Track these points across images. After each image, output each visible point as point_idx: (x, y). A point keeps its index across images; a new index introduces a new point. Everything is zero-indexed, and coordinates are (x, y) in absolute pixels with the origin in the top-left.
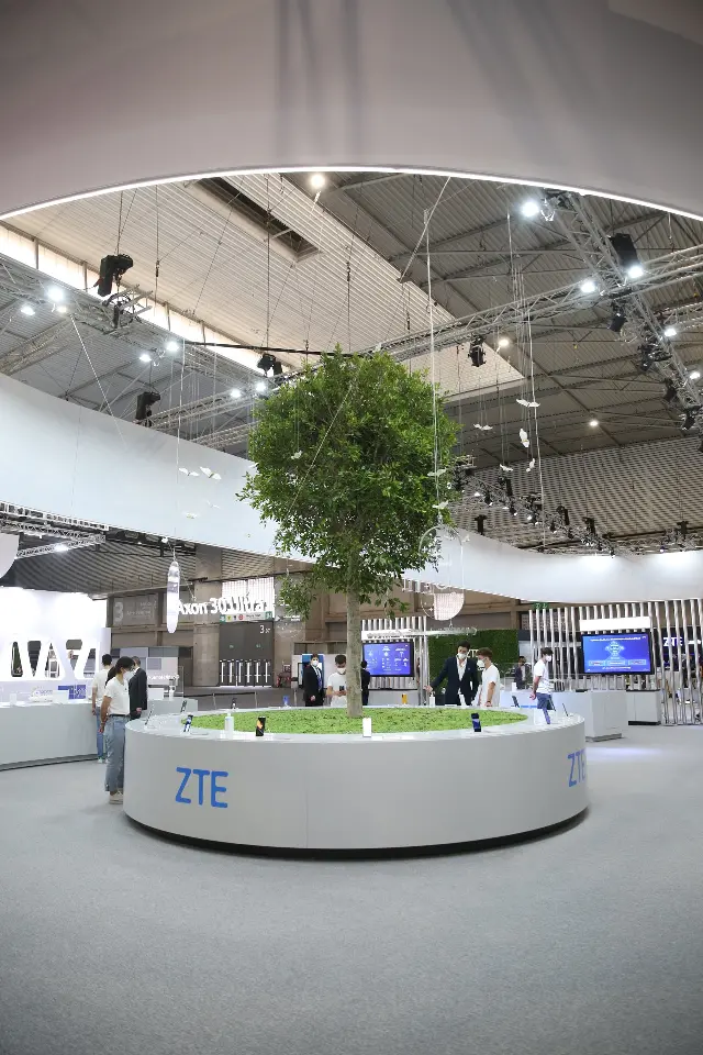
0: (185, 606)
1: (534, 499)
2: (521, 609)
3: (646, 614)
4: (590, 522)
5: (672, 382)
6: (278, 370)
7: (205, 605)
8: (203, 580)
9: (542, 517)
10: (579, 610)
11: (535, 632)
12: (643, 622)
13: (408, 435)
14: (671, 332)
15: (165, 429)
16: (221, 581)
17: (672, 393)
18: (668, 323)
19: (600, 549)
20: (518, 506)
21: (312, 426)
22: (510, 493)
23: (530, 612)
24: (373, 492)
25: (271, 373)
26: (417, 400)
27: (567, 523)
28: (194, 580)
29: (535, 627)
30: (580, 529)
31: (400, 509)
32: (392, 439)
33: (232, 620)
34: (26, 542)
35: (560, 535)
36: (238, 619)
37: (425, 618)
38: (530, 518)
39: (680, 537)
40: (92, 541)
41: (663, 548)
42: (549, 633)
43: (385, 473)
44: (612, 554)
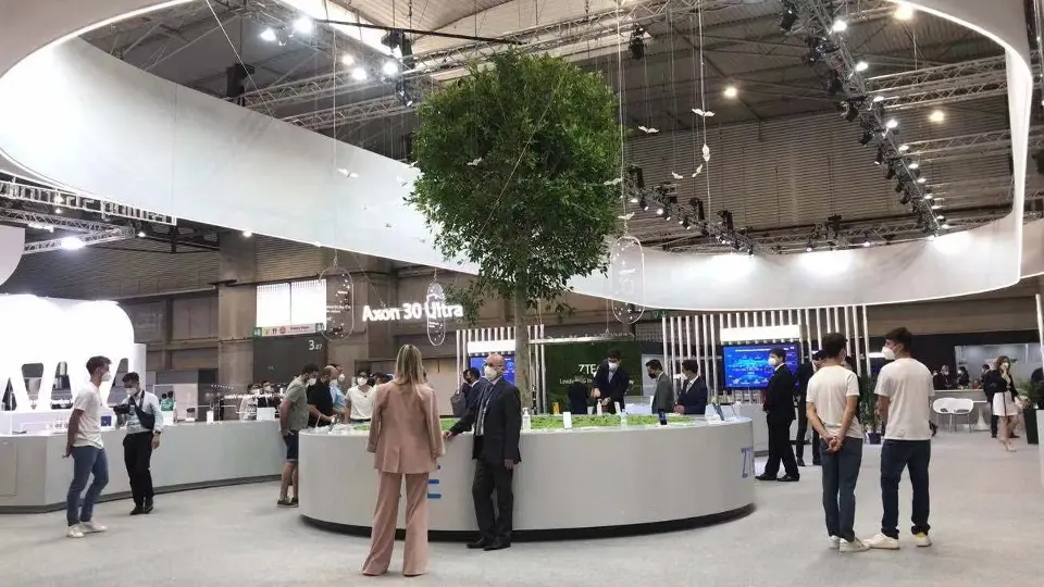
0: (375, 311)
1: (666, 190)
2: (654, 318)
3: (795, 322)
4: (727, 216)
5: (836, 74)
6: (406, 50)
7: (397, 310)
8: (230, 284)
9: (675, 210)
10: (719, 318)
11: (669, 345)
12: (791, 332)
13: (585, 142)
14: (840, 26)
15: (262, 109)
16: (254, 285)
17: (837, 86)
18: (838, 13)
19: (738, 247)
20: (649, 198)
21: (486, 130)
22: (641, 184)
23: (664, 319)
24: (553, 200)
25: (398, 52)
26: (589, 105)
27: (702, 217)
28: (217, 284)
29: (669, 339)
30: (714, 223)
31: (573, 215)
32: (567, 147)
33: (271, 334)
34: (32, 236)
35: (693, 230)
36: (278, 334)
37: (542, 327)
38: (660, 212)
39: (832, 234)
40: (115, 235)
41: (812, 247)
42: (685, 346)
43: (563, 180)
44: (751, 253)
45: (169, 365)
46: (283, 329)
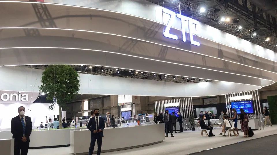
45: (103, 113)
46: (123, 104)
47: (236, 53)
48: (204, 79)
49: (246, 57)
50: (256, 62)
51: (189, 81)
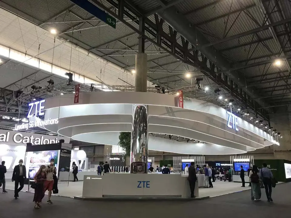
45: (94, 161)
46: (117, 153)
47: (242, 130)
48: (201, 141)
49: (248, 133)
50: (251, 136)
51: (188, 141)
